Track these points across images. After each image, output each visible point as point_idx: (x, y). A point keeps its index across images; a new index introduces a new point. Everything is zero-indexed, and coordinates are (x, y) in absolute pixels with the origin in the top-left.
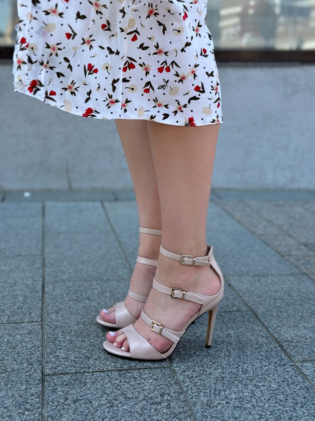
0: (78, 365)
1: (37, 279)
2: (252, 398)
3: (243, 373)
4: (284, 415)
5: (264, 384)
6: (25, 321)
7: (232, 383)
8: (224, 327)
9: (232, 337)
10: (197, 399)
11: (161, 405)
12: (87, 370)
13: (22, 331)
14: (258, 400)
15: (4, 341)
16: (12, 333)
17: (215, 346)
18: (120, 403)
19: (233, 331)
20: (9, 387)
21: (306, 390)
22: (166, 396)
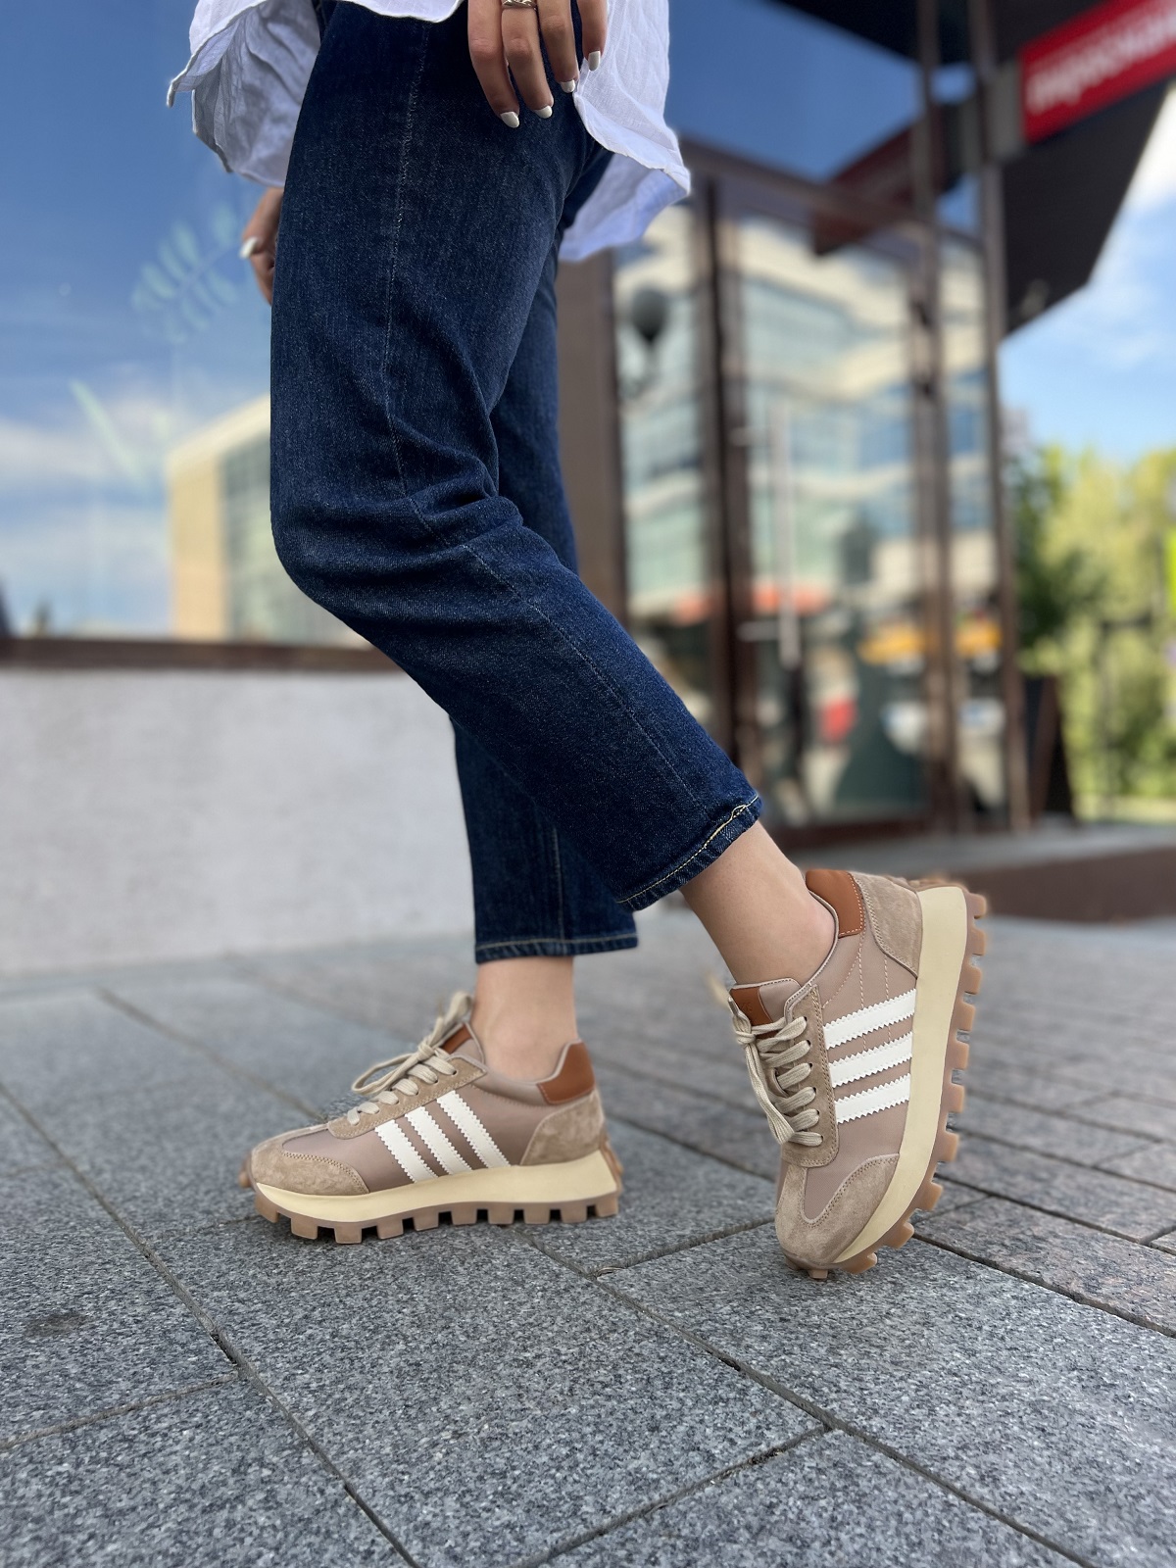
2: (524, 1399)
3: (468, 1336)
4: (632, 1421)
5: (540, 1352)
7: (448, 1371)
10: (360, 1451)
14: (543, 1401)
21: (655, 1338)
22: (255, 1467)
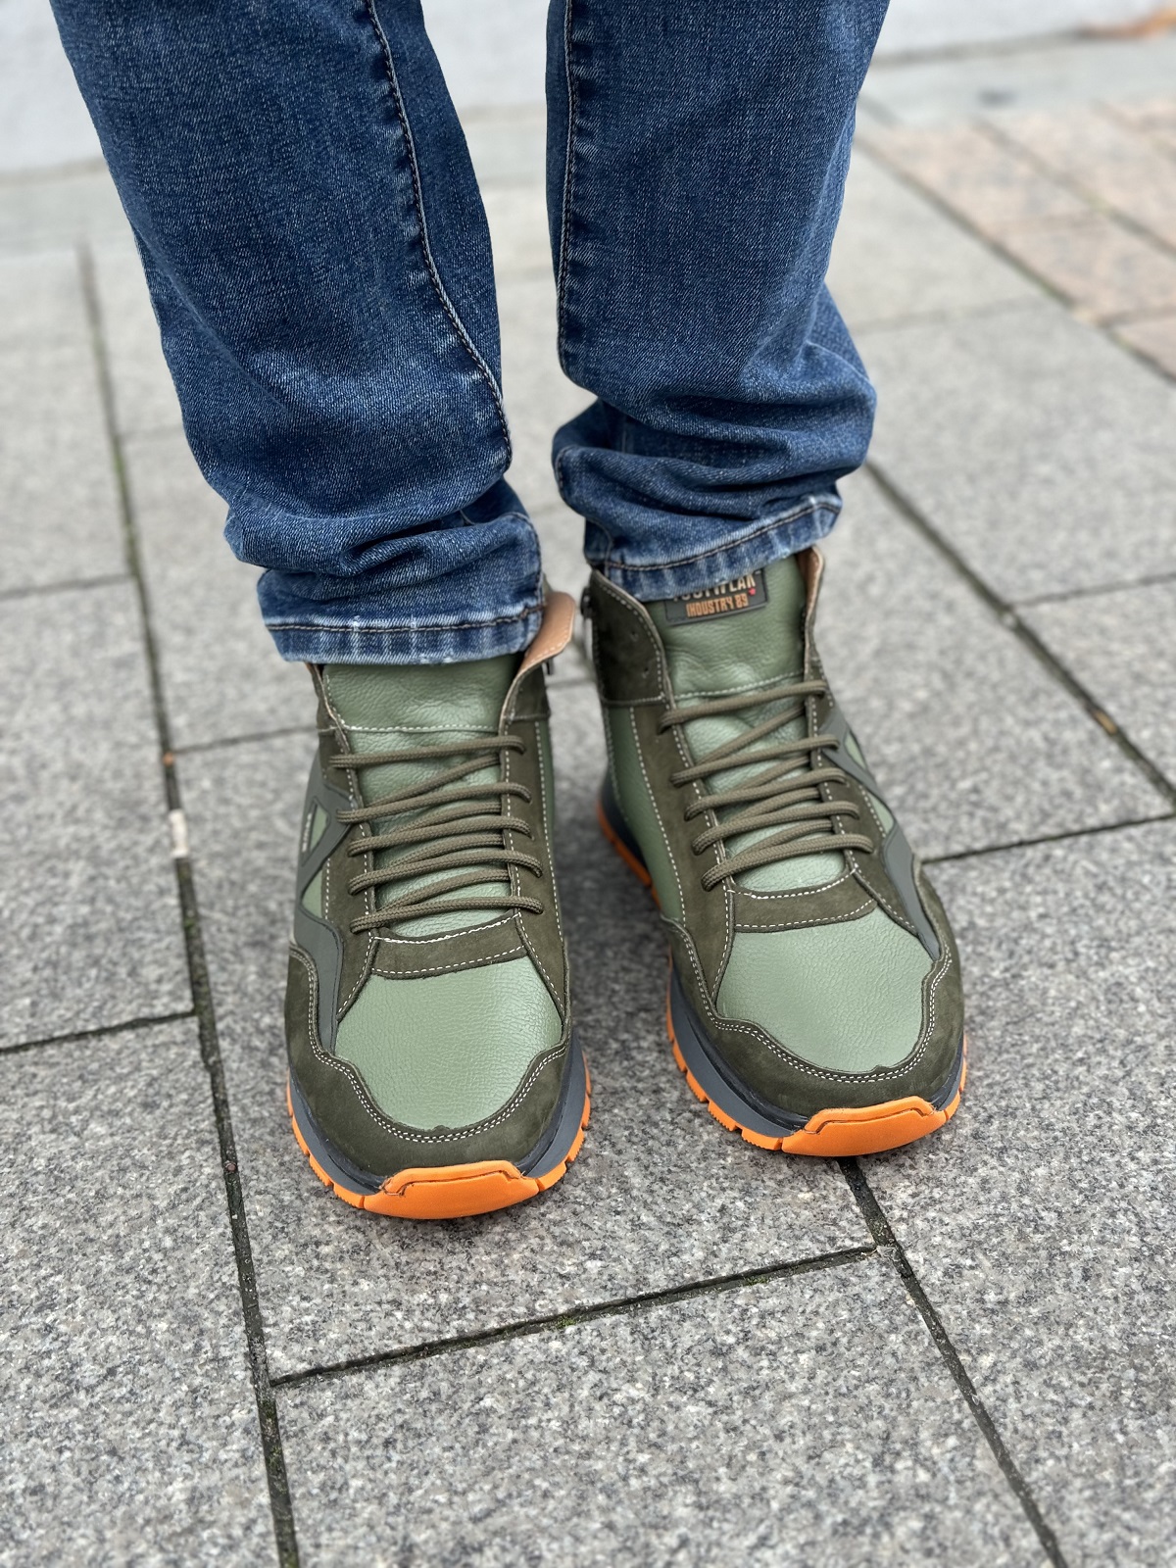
0: (423, 1296)
1: (133, 739)
6: (115, 1022)
8: (1085, 942)
9: (1134, 999)
11: (892, 1536)
12: (470, 1324)
13: (112, 1090)
15: (37, 1174)
16: (66, 1114)
17: (1068, 1078)
18: (684, 1542)
19: (1131, 961)
20: (103, 1496)
